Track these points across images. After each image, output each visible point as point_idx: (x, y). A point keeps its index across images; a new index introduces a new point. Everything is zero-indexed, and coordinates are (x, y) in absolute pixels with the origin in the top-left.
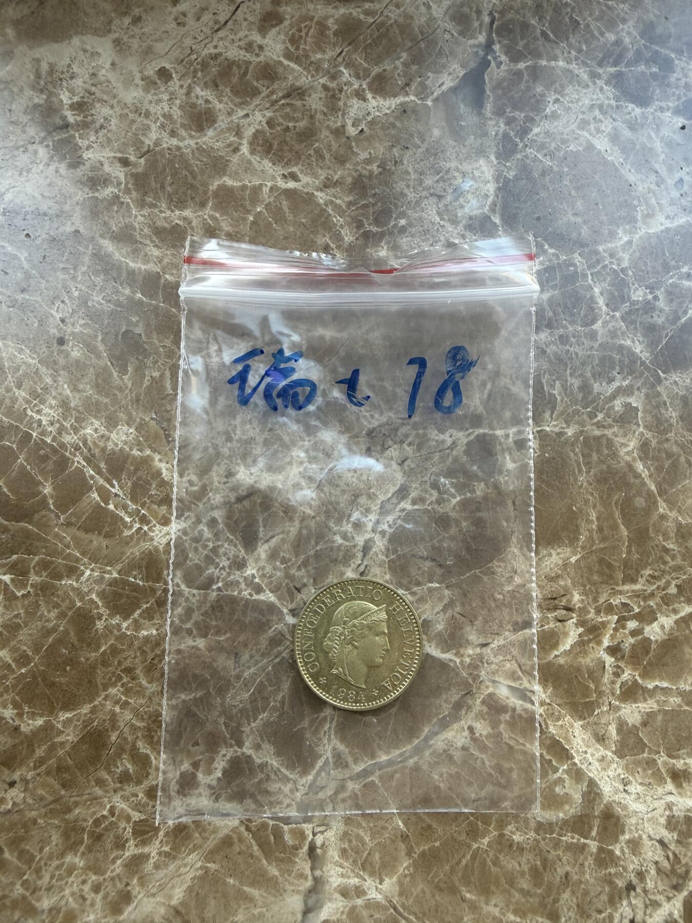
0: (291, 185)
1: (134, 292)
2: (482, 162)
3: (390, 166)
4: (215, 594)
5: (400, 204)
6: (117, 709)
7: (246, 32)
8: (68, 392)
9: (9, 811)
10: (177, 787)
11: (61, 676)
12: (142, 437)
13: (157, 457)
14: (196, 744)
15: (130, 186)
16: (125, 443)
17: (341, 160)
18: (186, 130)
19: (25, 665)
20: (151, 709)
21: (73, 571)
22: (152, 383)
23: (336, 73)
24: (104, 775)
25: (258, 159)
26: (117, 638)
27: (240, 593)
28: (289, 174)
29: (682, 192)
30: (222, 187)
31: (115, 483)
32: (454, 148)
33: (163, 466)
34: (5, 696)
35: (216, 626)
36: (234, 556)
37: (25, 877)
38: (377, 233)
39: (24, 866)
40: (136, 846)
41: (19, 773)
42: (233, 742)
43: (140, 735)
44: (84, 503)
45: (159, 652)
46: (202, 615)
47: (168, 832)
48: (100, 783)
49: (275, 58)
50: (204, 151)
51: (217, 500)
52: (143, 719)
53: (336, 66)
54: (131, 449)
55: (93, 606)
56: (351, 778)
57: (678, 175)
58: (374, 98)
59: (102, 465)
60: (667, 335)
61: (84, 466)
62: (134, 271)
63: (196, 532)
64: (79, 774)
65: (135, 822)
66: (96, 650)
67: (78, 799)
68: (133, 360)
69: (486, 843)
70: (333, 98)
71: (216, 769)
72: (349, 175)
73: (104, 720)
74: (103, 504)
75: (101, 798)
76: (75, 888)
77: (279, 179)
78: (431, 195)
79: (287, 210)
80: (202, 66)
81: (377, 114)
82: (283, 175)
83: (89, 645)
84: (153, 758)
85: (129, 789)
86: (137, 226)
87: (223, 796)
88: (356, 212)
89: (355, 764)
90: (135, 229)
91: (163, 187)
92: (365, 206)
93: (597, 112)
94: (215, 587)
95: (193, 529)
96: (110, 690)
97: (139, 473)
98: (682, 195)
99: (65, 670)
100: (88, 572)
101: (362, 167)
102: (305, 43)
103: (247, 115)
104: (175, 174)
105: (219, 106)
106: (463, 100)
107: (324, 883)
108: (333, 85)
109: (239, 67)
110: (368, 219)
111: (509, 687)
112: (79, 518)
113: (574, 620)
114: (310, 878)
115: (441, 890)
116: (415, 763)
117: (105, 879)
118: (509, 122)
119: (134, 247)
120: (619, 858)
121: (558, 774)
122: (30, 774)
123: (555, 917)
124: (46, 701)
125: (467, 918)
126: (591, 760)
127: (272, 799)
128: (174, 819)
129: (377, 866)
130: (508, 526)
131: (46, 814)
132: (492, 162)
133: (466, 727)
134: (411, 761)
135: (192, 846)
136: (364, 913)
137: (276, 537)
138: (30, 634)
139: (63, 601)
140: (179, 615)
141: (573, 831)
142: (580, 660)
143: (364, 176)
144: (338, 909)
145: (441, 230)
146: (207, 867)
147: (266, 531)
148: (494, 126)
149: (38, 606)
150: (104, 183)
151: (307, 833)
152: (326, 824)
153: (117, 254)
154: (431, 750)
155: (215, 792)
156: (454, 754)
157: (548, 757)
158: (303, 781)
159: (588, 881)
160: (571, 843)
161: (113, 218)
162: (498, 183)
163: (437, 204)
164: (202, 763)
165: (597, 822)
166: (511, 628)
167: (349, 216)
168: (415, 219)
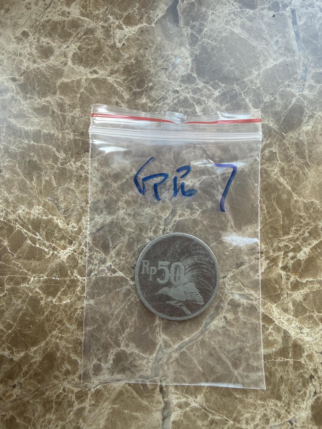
0: (95, 76)
1: (30, 141)
2: (183, 49)
3: (140, 58)
4: (94, 277)
5: (148, 76)
6: (58, 341)
7: (61, 7)
8: (7, 195)
9: (15, 400)
10: (93, 372)
11: (28, 330)
12: (46, 209)
13: (55, 218)
14: (98, 350)
15: (18, 90)
16: (39, 214)
17: (116, 60)
18: (40, 59)
19: (10, 329)
20: (74, 338)
21: (25, 279)
22: (46, 183)
23: (107, 18)
24: (57, 373)
25: (77, 66)
26: (52, 307)
27: (106, 275)
28: (93, 71)
29: (279, 46)
30: (63, 84)
31: (37, 234)
32: (169, 44)
33: (58, 221)
34: (4, 345)
35: (97, 292)
36: (100, 258)
38: (140, 91)
39: (27, 424)
40: (78, 404)
41: (16, 381)
42: (115, 346)
43: (71, 351)
44: (24, 246)
45: (73, 310)
46: (90, 288)
47: (92, 394)
48: (56, 377)
49: (77, 17)
50: (50, 67)
51: (87, 233)
52: (71, 343)
53: (106, 16)
54: (42, 217)
55: (38, 295)
56: (173, 352)
57: (275, 39)
58: (126, 27)
59: (30, 227)
60: (283, 115)
61: (21, 229)
62: (28, 131)
63: (80, 250)
64: (45, 375)
65: (76, 393)
66: (43, 315)
68: (35, 174)
69: (241, 370)
70: (107, 31)
71: (109, 360)
72: (122, 66)
73: (53, 347)
74: (33, 245)
75: (58, 384)
77: (88, 74)
78: (162, 69)
79: (95, 89)
80: (42, 27)
81: (129, 35)
82: (90, 72)
83: (39, 313)
84: (79, 361)
85: (71, 377)
86: (25, 109)
87: (115, 372)
88: (128, 84)
89: (174, 344)
90: (24, 111)
91: (34, 88)
92: (132, 80)
93: (232, 16)
94: (94, 274)
95: (79, 249)
96: (53, 332)
97: (48, 227)
98: (279, 48)
99: (30, 327)
100: (32, 279)
101: (127, 62)
102: (89, 7)
103: (68, 47)
104: (39, 81)
105: (54, 45)
106: (169, 21)
107: (170, 404)
108: (106, 25)
109: (60, 24)
110: (134, 86)
111: (239, 294)
112: (23, 254)
113: (264, 257)
114: (163, 402)
115: (224, 396)
116: (202, 338)
117: (66, 423)
118: (192, 27)
119: (26, 119)
120: (304, 365)
121: (269, 331)
122: (22, 380)
123: (279, 398)
124: (23, 344)
125: (239, 407)
126: (283, 321)
127: (139, 369)
128: (94, 388)
129: (193, 391)
130: (225, 219)
131: (33, 397)
132: (188, 48)
133: (222, 317)
134: (200, 338)
135: (104, 398)
136: (191, 414)
137: (118, 245)
138: (10, 314)
139: (23, 295)
140: (79, 291)
141: (281, 356)
142: (270, 275)
143: (129, 65)
144: (178, 414)
145: (169, 85)
146: (114, 407)
147: (113, 243)
148: (186, 31)
149: (11, 299)
150: (6, 91)
151: (157, 381)
152: (166, 376)
153: (18, 125)
154: (208, 331)
155: (111, 371)
156: (219, 330)
157: (263, 324)
158: (151, 357)
159: (292, 378)
160: (281, 362)
161: (13, 107)
162: (192, 57)
163: (165, 73)
164: (102, 358)
165: (291, 350)
166: (235, 267)
167: (125, 86)
168: (156, 82)
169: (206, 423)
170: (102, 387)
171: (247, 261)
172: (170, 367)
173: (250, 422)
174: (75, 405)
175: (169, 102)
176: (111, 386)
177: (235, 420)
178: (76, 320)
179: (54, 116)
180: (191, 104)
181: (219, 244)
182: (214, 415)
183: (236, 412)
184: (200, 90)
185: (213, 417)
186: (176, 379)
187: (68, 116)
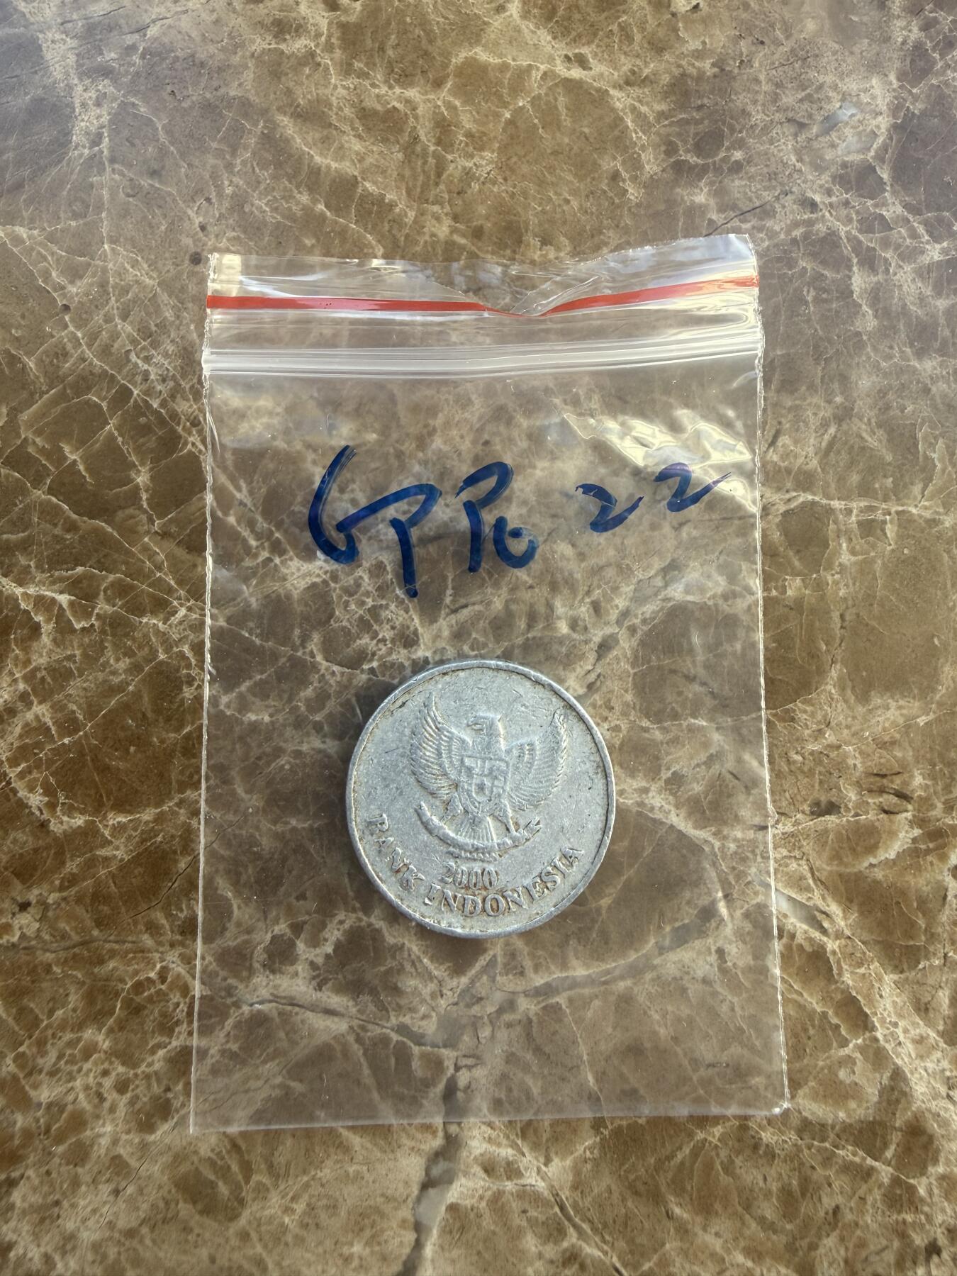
0: (576, 73)
1: (315, 201)
2: (875, 81)
3: (733, 66)
4: (364, 677)
5: (738, 127)
9: (14, 945)
10: (264, 956)
11: (120, 759)
12: (293, 422)
14: (302, 897)
15: (333, 40)
17: (658, 48)
19: (70, 734)
20: (244, 832)
21: (161, 606)
24: (159, 916)
25: (532, 27)
26: (210, 717)
28: (576, 55)
30: (471, 63)
31: (243, 483)
32: (835, 53)
34: (35, 774)
36: (402, 625)
37: (21, 1049)
38: (697, 165)
39: (22, 1032)
40: (190, 1033)
41: (36, 892)
42: (358, 905)
43: (221, 868)
44: (192, 507)
45: (268, 750)
46: (341, 705)
47: (240, 1022)
48: (153, 928)
52: (229, 845)
54: (274, 438)
55: (183, 664)
56: (525, 994)
59: (227, 456)
61: (199, 453)
62: (319, 169)
63: (351, 580)
64: (123, 910)
65: (194, 997)
66: (178, 729)
67: (116, 947)
69: (717, 1135)
71: (326, 940)
72: (668, 71)
73: (173, 836)
74: (219, 514)
75: (149, 951)
77: (558, 62)
78: (789, 120)
79: (563, 111)
82: (567, 57)
83: (168, 719)
84: (235, 907)
86: (334, 101)
87: (330, 984)
88: (670, 130)
89: (536, 972)
90: (330, 106)
91: (382, 49)
92: (686, 122)
94: (366, 667)
95: (347, 575)
96: (188, 792)
99: (127, 750)
100: (183, 612)
101: (689, 63)
104: (404, 32)
107: (460, 1146)
110: (685, 142)
111: (790, 899)
112: (182, 528)
113: (909, 815)
114: (441, 1134)
115: (637, 1193)
116: (626, 988)
117: (136, 1075)
118: (927, 26)
119: (325, 133)
120: (922, 1200)
121: (846, 1051)
122: (53, 895)
123: (807, 1272)
124: (92, 792)
125: (671, 1246)
126: (902, 1038)
127: (403, 1002)
128: (252, 1005)
129: (545, 1136)
130: (828, 651)
131: (66, 961)
132: (891, 83)
133: (713, 949)
135: (271, 1050)
136: (514, 1205)
137: (470, 608)
138: (84, 689)
139: (140, 647)
140: (308, 700)
141: (858, 1143)
142: (909, 878)
143: (690, 76)
144: (475, 1190)
145: (795, 176)
146: (289, 1087)
147: (455, 595)
148: (902, 29)
149: (103, 648)
150: (297, 31)
151: (446, 1063)
152: (477, 1058)
153: (298, 141)
154: (655, 974)
155: (318, 976)
156: (688, 985)
157: (835, 1020)
158: (454, 983)
159: (868, 1226)
160: (852, 1162)
161: (302, 84)
162: (894, 117)
163: (796, 135)
164: (307, 927)
165: (896, 1138)
166: (806, 808)
167: (657, 133)
168: (758, 153)
169: (550, 1251)
170: (275, 1014)
171: (850, 805)
172: (499, 1035)
174: (180, 1033)
175: (777, 228)
176: (303, 1021)
178: (269, 783)
179: (413, 152)
180: (843, 256)
181: (783, 720)
182: (585, 1241)
183: (655, 1258)
184: (885, 225)
185: (580, 1242)
186: (504, 1077)
187: (452, 166)
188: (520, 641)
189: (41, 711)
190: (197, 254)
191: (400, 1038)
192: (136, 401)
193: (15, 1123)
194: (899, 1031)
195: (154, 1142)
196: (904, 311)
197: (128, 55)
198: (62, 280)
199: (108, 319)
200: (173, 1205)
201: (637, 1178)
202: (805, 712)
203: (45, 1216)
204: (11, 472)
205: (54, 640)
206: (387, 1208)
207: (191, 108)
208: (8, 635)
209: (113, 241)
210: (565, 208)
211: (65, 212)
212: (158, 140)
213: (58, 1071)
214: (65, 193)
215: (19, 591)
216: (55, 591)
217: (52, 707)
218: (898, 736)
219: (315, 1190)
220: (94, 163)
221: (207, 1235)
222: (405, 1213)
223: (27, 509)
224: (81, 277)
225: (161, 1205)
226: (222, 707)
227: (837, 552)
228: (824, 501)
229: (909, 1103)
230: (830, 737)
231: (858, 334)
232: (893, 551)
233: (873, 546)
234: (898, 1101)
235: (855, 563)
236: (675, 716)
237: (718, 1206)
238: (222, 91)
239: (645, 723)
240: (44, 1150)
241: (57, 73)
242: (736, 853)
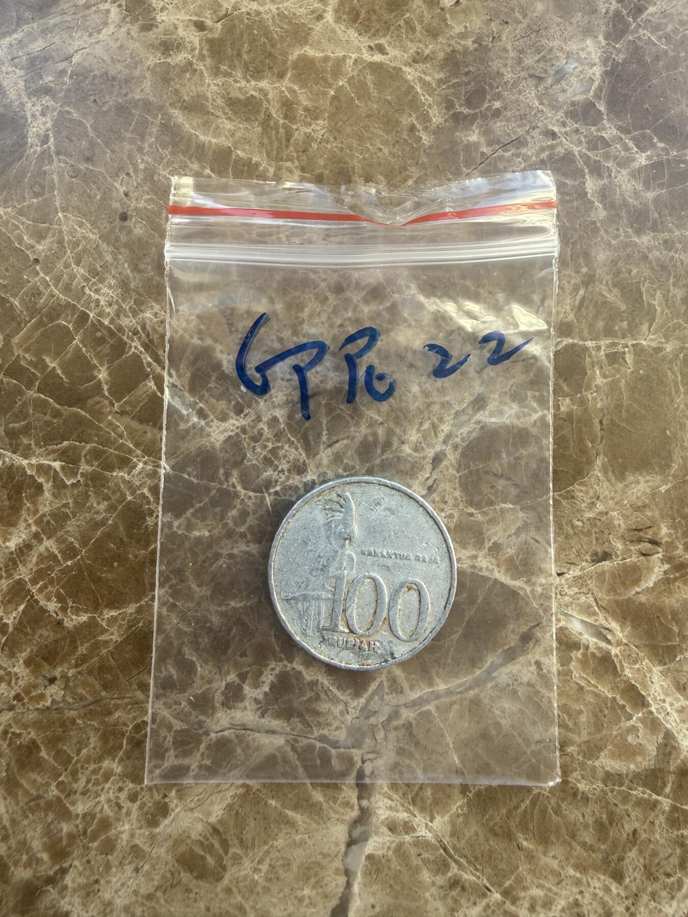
0: (378, 58)
1: (203, 168)
2: (589, 42)
3: (487, 41)
4: (272, 498)
5: (495, 85)
6: (163, 612)
8: (129, 271)
9: (48, 708)
10: (222, 698)
11: (108, 572)
12: (204, 325)
13: (218, 347)
14: (243, 654)
15: (204, 52)
16: (185, 330)
17: (433, 33)
19: (71, 558)
20: (199, 614)
21: (125, 463)
24: (146, 679)
25: (343, 28)
26: (166, 537)
28: (376, 45)
30: (303, 58)
31: (172, 372)
32: (558, 25)
33: (224, 358)
34: (50, 588)
36: (295, 459)
37: (60, 779)
38: (469, 115)
39: (60, 768)
40: (176, 757)
41: (59, 670)
42: (283, 656)
43: (186, 640)
44: (140, 392)
45: (210, 555)
46: (258, 519)
47: (210, 745)
48: (142, 687)
50: (286, 17)
51: (279, 398)
52: (190, 624)
54: (191, 337)
55: (144, 501)
56: (406, 706)
59: (161, 352)
61: (141, 352)
62: (204, 144)
64: (121, 676)
65: (177, 731)
66: (145, 548)
69: (548, 789)
71: (264, 683)
72: (443, 50)
74: (158, 393)
75: (143, 702)
76: (111, 795)
77: (364, 51)
78: (531, 76)
79: (371, 86)
82: (370, 47)
83: (138, 541)
84: (198, 665)
85: (172, 696)
86: (210, 96)
87: (270, 712)
88: (448, 91)
89: (411, 690)
90: (207, 99)
91: (239, 55)
92: (458, 85)
94: (272, 491)
95: (253, 427)
97: (199, 364)
99: (112, 566)
100: (141, 465)
101: (457, 43)
104: (253, 41)
107: (370, 815)
110: (459, 99)
111: (583, 621)
112: (134, 407)
113: (660, 555)
114: (356, 808)
115: (496, 834)
116: (475, 695)
117: (142, 789)
119: (205, 118)
121: (632, 722)
122: (71, 671)
123: (618, 876)
124: (91, 597)
125: (523, 868)
126: (669, 710)
127: (321, 720)
128: (217, 732)
129: (429, 802)
130: (593, 447)
131: (85, 715)
132: (600, 42)
133: (533, 662)
134: (471, 693)
135: (233, 762)
136: (412, 851)
137: (340, 443)
138: (78, 526)
139: (114, 493)
140: (234, 518)
141: (645, 785)
142: (664, 599)
143: (458, 52)
144: (384, 843)
145: (539, 115)
146: (249, 785)
147: (330, 434)
148: (604, 3)
149: (88, 496)
150: (178, 48)
151: (356, 758)
152: (376, 752)
153: (187, 126)
154: (493, 683)
155: (261, 707)
156: (518, 689)
157: (622, 702)
158: (355, 703)
159: (657, 841)
160: (642, 799)
161: (185, 85)
162: (605, 66)
163: (536, 86)
164: (249, 675)
165: (671, 778)
166: (588, 558)
167: (439, 95)
168: (511, 102)
169: (440, 880)
170: (233, 737)
171: (619, 553)
172: (389, 736)
173: (538, 909)
174: (169, 757)
175: (529, 153)
176: (254, 740)
177: (506, 893)
178: (213, 580)
179: (268, 126)
180: (578, 169)
181: (566, 498)
182: (463, 870)
183: (513, 877)
184: (606, 143)
185: (460, 872)
186: (397, 765)
187: (297, 133)
188: (378, 461)
189: (49, 544)
190: (124, 213)
191: (322, 745)
192: (92, 321)
193: (62, 830)
194: (667, 705)
195: (159, 833)
196: (625, 203)
197: (60, 77)
198: (31, 242)
199: (67, 266)
200: (177, 874)
201: (495, 824)
202: (581, 491)
203: (89, 891)
204: (11, 380)
205: (53, 494)
206: (325, 862)
207: (109, 110)
208: (21, 494)
209: (64, 210)
210: (380, 154)
211: (29, 193)
212: (88, 136)
213: (88, 791)
214: (27, 180)
215: (25, 462)
216: (50, 460)
217: (57, 541)
218: (647, 501)
219: (274, 854)
220: (45, 156)
221: (203, 892)
222: (338, 864)
223: (25, 404)
224: (44, 238)
225: (169, 875)
226: (175, 529)
227: (593, 377)
228: (581, 343)
229: (678, 754)
230: (600, 507)
231: (594, 223)
232: (632, 372)
233: (618, 371)
234: (670, 753)
235: (606, 384)
236: (491, 503)
237: (553, 838)
238: (130, 96)
239: (471, 510)
240: (84, 846)
241: (12, 94)
242: (542, 594)
